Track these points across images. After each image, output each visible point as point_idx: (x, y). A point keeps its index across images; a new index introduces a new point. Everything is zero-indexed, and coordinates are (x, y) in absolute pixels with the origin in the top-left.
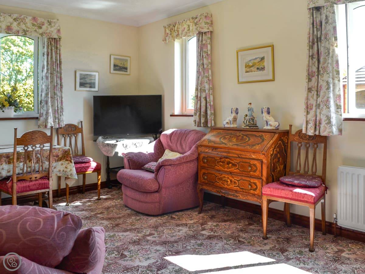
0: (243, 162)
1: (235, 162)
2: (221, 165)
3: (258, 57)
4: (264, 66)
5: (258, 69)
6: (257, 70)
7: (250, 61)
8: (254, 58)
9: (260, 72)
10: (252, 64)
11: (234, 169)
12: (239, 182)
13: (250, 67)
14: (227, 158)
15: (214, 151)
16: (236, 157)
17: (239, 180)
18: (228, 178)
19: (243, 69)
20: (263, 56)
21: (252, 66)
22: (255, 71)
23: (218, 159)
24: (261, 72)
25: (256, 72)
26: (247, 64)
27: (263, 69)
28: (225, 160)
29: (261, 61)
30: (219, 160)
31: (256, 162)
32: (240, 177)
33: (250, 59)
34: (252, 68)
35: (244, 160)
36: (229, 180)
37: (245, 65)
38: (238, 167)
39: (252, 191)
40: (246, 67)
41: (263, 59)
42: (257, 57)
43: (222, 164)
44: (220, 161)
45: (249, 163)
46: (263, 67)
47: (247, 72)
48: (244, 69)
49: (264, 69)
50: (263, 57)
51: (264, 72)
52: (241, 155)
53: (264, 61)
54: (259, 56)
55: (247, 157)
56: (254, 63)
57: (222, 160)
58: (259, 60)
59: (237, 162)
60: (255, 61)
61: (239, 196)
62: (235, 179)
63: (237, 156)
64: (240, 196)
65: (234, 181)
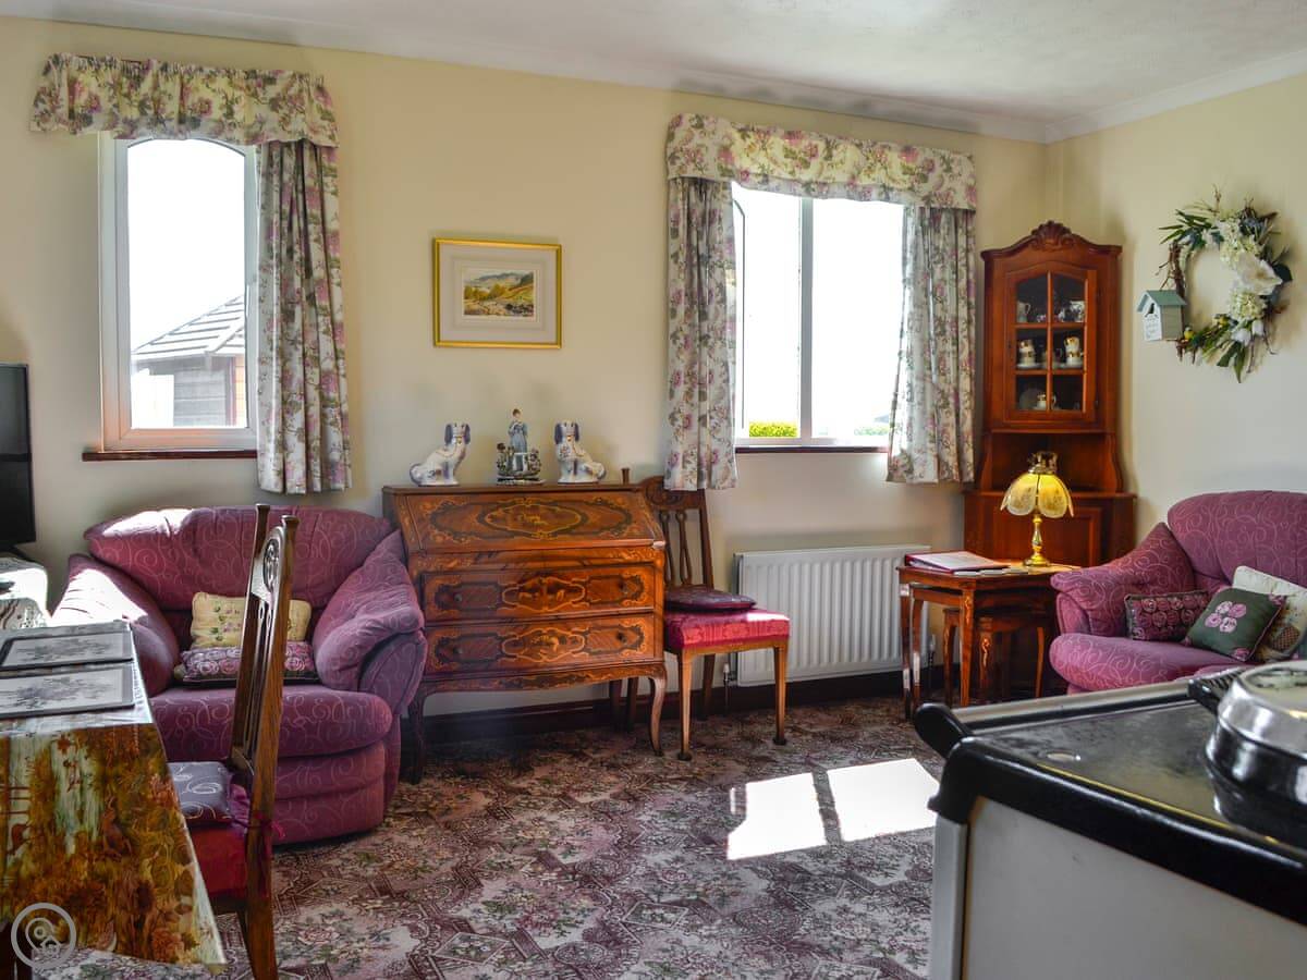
0: (600, 578)
1: (574, 582)
2: (524, 601)
3: (512, 274)
4: (531, 301)
5: (509, 307)
6: (505, 310)
7: (483, 279)
8: (498, 273)
9: (516, 318)
10: (488, 291)
11: (574, 603)
12: (588, 636)
13: (483, 299)
14: (547, 574)
15: (487, 563)
16: (578, 567)
17: (589, 632)
18: (552, 633)
19: (453, 302)
20: (527, 272)
21: (491, 297)
22: (498, 314)
23: (512, 583)
24: (521, 318)
25: (503, 317)
26: (474, 289)
27: (527, 310)
28: (540, 581)
29: (520, 285)
30: (514, 586)
31: (639, 572)
32: (590, 623)
33: (485, 274)
34: (487, 304)
35: (602, 572)
36: (555, 640)
37: (463, 289)
38: (586, 593)
39: (627, 650)
40: (466, 298)
41: (527, 280)
42: (509, 272)
43: (528, 595)
44: (523, 589)
45: (620, 577)
46: (526, 304)
47: (469, 312)
48: (462, 304)
49: (532, 311)
50: (527, 276)
51: (528, 318)
52: (589, 558)
53: (532, 287)
54: (514, 271)
55: (609, 561)
56: (497, 287)
57: (528, 584)
58: (512, 281)
59: (584, 580)
60: (502, 284)
61: (588, 676)
62: (574, 633)
63: (577, 563)
64: (591, 676)
65: (571, 638)
